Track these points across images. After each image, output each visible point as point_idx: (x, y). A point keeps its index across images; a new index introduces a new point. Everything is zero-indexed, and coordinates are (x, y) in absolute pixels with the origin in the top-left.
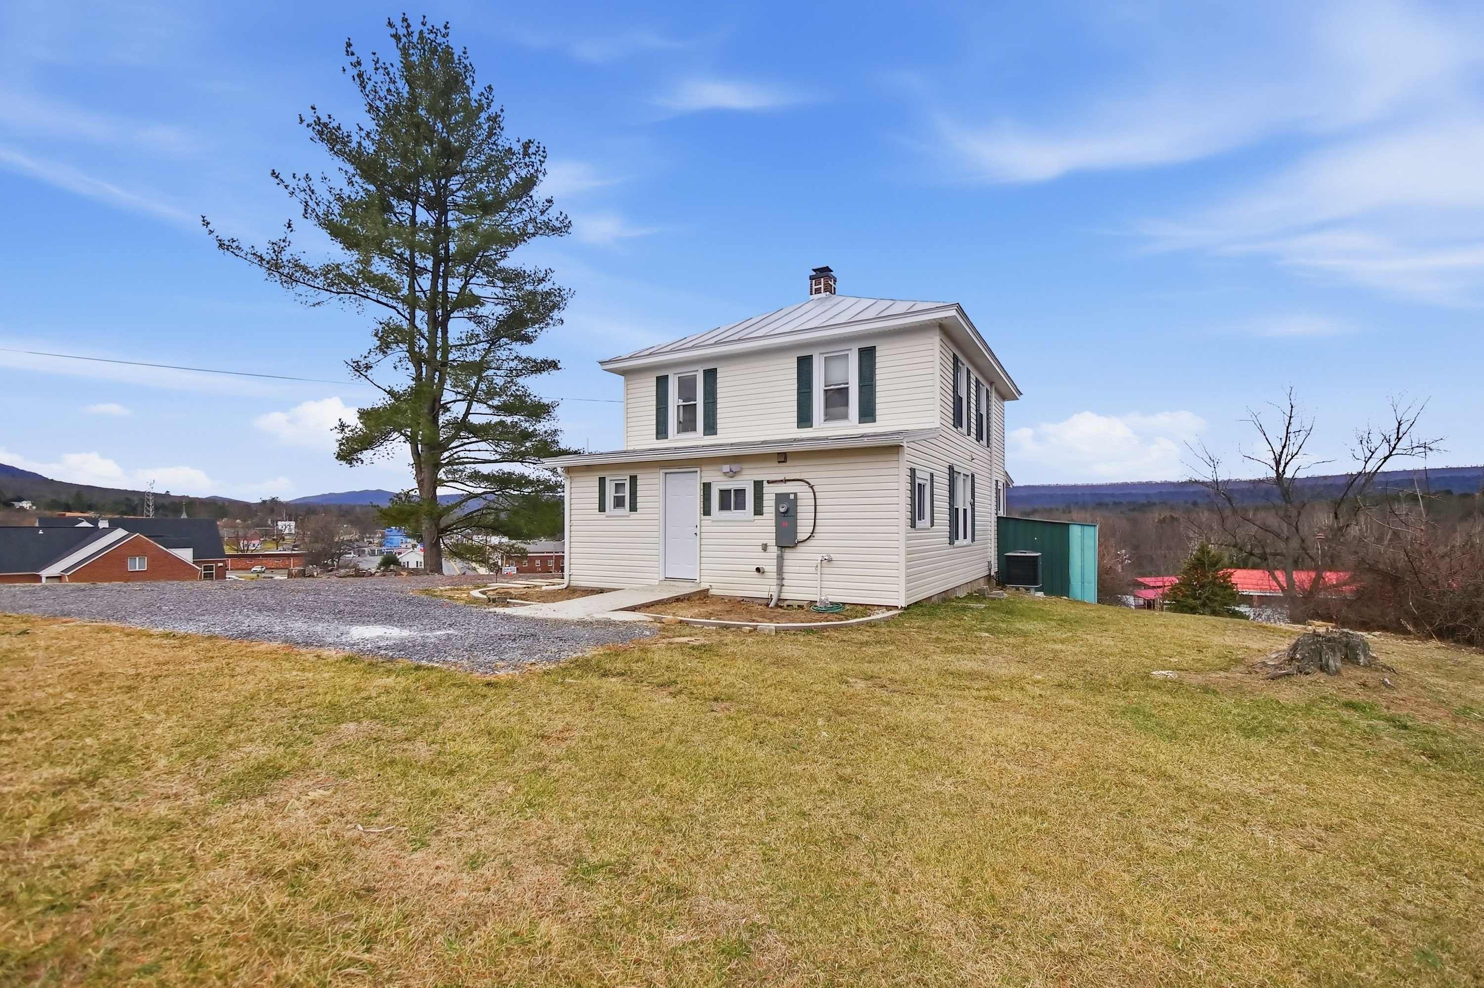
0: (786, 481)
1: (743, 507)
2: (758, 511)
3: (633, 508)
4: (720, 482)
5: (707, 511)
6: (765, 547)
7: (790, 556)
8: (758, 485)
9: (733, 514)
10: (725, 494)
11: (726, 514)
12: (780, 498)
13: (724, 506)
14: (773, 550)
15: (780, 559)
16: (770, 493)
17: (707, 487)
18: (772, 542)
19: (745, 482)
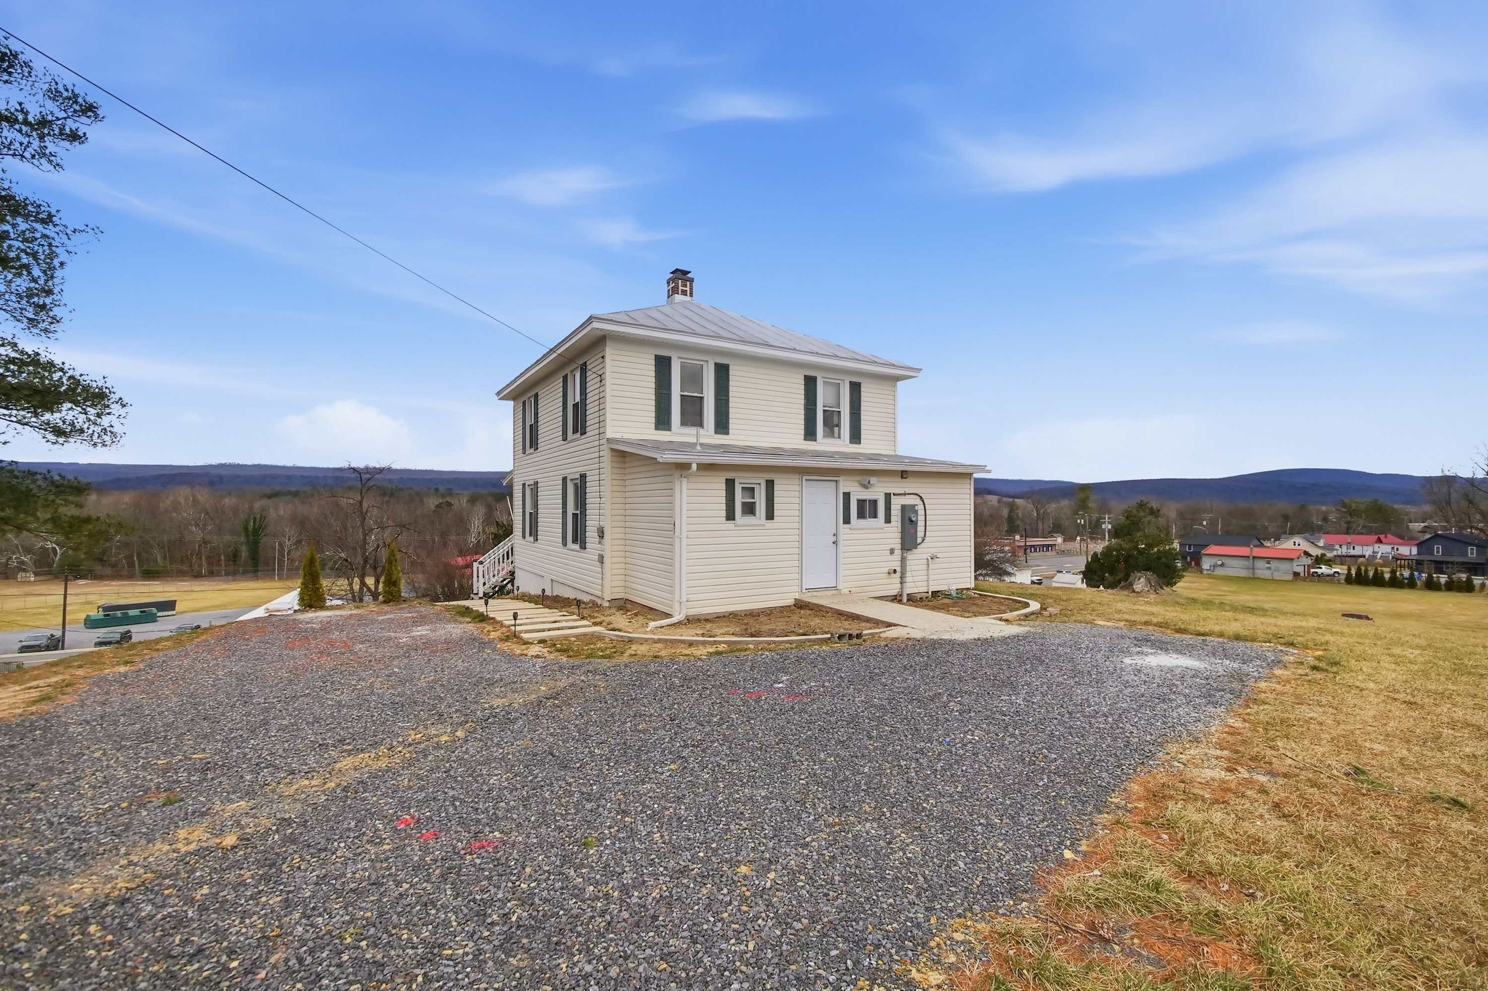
0: (905, 494)
1: (875, 516)
2: (888, 520)
3: (770, 516)
4: (858, 494)
5: (847, 520)
6: (892, 551)
7: (910, 556)
8: (888, 496)
9: (869, 522)
10: (861, 503)
11: (862, 522)
12: (904, 508)
13: (861, 515)
14: (898, 552)
15: (903, 560)
16: (897, 504)
17: (847, 496)
18: (898, 547)
19: (877, 492)
